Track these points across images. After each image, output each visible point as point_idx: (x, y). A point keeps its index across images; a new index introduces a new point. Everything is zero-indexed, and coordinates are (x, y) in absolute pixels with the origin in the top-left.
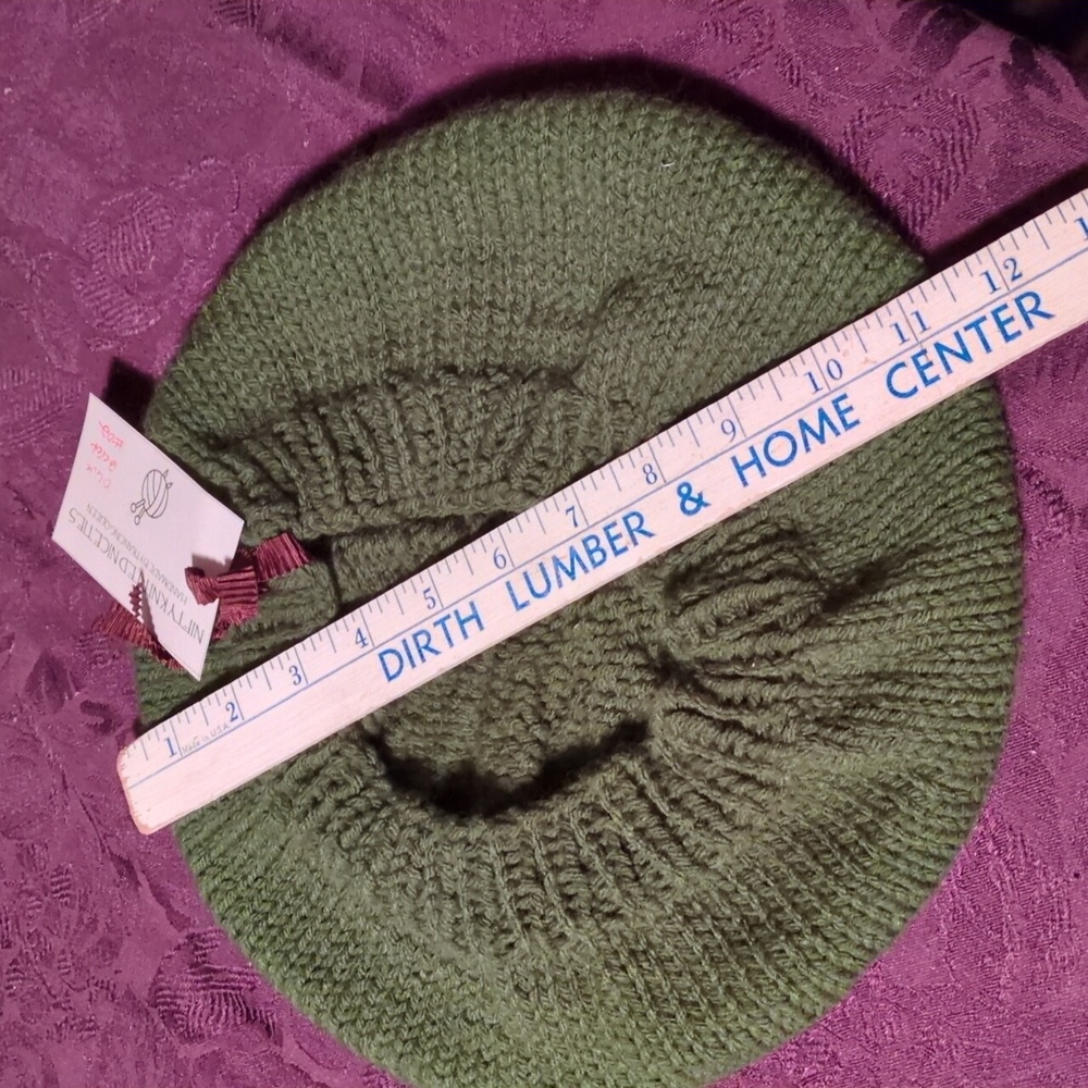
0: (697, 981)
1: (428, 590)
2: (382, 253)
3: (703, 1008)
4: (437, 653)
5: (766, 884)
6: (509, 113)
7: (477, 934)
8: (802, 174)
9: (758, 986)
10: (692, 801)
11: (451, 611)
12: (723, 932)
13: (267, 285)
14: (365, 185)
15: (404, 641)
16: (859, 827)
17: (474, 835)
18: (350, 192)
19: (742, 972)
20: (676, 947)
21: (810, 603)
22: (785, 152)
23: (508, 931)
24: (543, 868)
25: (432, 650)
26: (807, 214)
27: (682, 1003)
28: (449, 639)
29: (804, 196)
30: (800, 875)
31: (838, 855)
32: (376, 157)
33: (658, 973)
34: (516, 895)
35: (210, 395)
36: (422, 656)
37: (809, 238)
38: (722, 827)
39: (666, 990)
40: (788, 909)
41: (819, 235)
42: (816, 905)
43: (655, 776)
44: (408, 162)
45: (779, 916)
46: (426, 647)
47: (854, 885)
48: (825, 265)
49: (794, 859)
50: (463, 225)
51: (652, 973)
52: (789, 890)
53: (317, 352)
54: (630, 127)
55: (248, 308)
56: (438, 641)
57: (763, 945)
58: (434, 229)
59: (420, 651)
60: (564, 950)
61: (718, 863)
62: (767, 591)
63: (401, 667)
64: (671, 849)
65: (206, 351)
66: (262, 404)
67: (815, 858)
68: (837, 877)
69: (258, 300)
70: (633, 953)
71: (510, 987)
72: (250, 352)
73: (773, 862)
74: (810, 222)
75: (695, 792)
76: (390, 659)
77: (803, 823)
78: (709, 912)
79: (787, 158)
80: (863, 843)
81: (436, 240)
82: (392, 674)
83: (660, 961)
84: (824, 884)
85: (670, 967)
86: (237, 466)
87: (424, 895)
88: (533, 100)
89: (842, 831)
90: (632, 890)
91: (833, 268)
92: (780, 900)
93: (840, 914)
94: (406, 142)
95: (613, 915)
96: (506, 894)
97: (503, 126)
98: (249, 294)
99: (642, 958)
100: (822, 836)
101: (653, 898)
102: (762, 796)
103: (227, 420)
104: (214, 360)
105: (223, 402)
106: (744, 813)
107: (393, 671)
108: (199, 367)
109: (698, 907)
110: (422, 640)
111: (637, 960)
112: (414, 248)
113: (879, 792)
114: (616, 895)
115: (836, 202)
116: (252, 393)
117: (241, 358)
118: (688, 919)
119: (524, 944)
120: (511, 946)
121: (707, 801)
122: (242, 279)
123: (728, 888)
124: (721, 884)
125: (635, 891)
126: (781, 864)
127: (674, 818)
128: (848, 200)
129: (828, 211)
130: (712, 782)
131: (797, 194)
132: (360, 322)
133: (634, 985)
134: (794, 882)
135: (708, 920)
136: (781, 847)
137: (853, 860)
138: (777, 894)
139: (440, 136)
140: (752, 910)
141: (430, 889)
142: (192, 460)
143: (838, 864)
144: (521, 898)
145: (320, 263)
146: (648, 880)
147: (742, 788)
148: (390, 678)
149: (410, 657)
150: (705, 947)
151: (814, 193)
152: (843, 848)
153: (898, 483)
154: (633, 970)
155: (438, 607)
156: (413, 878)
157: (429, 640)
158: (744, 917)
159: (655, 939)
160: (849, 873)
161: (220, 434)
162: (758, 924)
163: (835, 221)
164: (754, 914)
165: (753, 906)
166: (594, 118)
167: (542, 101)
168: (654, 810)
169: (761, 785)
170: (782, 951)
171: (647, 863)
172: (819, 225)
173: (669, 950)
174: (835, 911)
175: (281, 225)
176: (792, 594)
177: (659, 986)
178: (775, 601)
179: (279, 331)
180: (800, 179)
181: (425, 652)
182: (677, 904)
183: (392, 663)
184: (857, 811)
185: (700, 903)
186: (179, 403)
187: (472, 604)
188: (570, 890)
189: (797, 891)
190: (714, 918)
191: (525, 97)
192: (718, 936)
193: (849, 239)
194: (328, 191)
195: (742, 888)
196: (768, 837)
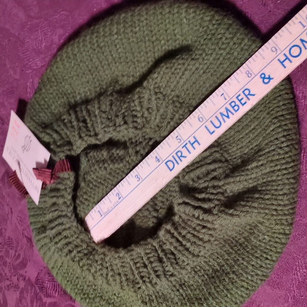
0: (201, 292)
1: (177, 136)
2: (94, 60)
3: (203, 300)
4: (185, 157)
5: (218, 258)
6: (134, 11)
7: (128, 285)
8: (230, 22)
9: (217, 292)
10: (189, 236)
11: (187, 141)
12: (207, 275)
13: (59, 72)
14: (88, 37)
15: (173, 156)
16: (244, 238)
17: (121, 255)
18: (84, 40)
19: (213, 287)
20: (194, 281)
21: (226, 170)
22: (224, 14)
23: (138, 283)
24: (147, 263)
25: (184, 157)
26: (231, 36)
27: (196, 299)
28: (189, 151)
29: (230, 30)
30: (228, 254)
31: (239, 247)
32: (92, 28)
33: (189, 291)
34: (139, 272)
35: (42, 109)
36: (180, 160)
37: (231, 44)
38: (200, 243)
39: (192, 296)
40: (226, 266)
41: (234, 44)
42: (233, 264)
43: (176, 229)
44: (101, 29)
45: (223, 268)
46: (181, 156)
47: (244, 257)
48: (236, 54)
49: (226, 249)
50: (120, 50)
51: (187, 291)
52: (225, 259)
53: (77, 93)
54: (172, 12)
55: (53, 80)
56: (185, 153)
57: (218, 278)
58: (111, 52)
59: (179, 158)
60: (158, 288)
61: (202, 254)
62: (212, 167)
63: (174, 166)
64: (186, 253)
65: (40, 95)
66: (59, 110)
67: (232, 248)
68: (239, 254)
69: (56, 77)
70: (180, 285)
71: (140, 301)
72: (54, 94)
73: (219, 251)
74: (232, 38)
75: (189, 232)
76: (169, 164)
77: (227, 237)
78: (202, 269)
79: (225, 16)
80: (246, 243)
81: (112, 55)
82: (171, 169)
83: (189, 286)
84: (235, 257)
85: (192, 287)
86: (51, 133)
87: (109, 275)
88: (141, 6)
89: (240, 239)
90: (176, 267)
91: (238, 54)
92: (223, 263)
93: (240, 267)
94: (101, 23)
95: (172, 275)
96: (136, 272)
97: (132, 15)
98: (53, 75)
99: (183, 286)
100: (233, 241)
101: (184, 268)
102: (210, 232)
103: (48, 116)
104: (43, 97)
105: (46, 111)
106: (206, 238)
107: (171, 167)
108: (38, 100)
109: (199, 268)
110: (179, 154)
111: (182, 288)
112: (105, 58)
113: (249, 227)
114: (171, 269)
115: (241, 32)
116: (56, 107)
117: (52, 96)
118: (196, 272)
119: (144, 287)
120: (140, 288)
121: (194, 236)
122: (51, 70)
123: (207, 260)
124: (204, 259)
125: (177, 267)
126: (222, 251)
127: (184, 243)
128: (245, 31)
129: (238, 35)
130: (194, 229)
131: (228, 29)
132: (90, 83)
133: (182, 295)
134: (226, 257)
135: (202, 271)
136: (221, 245)
137: (244, 248)
138: (222, 261)
139: (112, 20)
140: (215, 267)
141: (111, 273)
142: (37, 132)
143: (239, 250)
144: (141, 272)
145: (75, 64)
146: (181, 263)
147: (204, 231)
148: (171, 170)
149: (176, 161)
150: (203, 280)
151: (234, 29)
152: (241, 245)
153: (252, 127)
154: (181, 291)
155: (182, 141)
156: (105, 271)
157: (182, 154)
158: (213, 269)
159: (186, 279)
160: (243, 253)
161: (46, 122)
162: (218, 271)
163: (240, 39)
164: (216, 268)
165: (215, 265)
166: (161, 10)
167: (144, 6)
168: (178, 240)
169: (209, 229)
170: (224, 279)
171: (179, 258)
172: (235, 39)
173: (192, 282)
174: (239, 266)
175: (62, 52)
176: (220, 168)
177: (190, 294)
178: (214, 170)
179: (64, 87)
180: (229, 23)
181: (181, 158)
182: (192, 268)
183: (170, 165)
184: (243, 233)
185: (199, 266)
186: (32, 113)
187: (194, 137)
188: (156, 269)
189: (227, 260)
190: (204, 270)
191: (138, 5)
192: (206, 276)
193: (245, 45)
194: (77, 40)
195: (211, 260)
196: (216, 243)
